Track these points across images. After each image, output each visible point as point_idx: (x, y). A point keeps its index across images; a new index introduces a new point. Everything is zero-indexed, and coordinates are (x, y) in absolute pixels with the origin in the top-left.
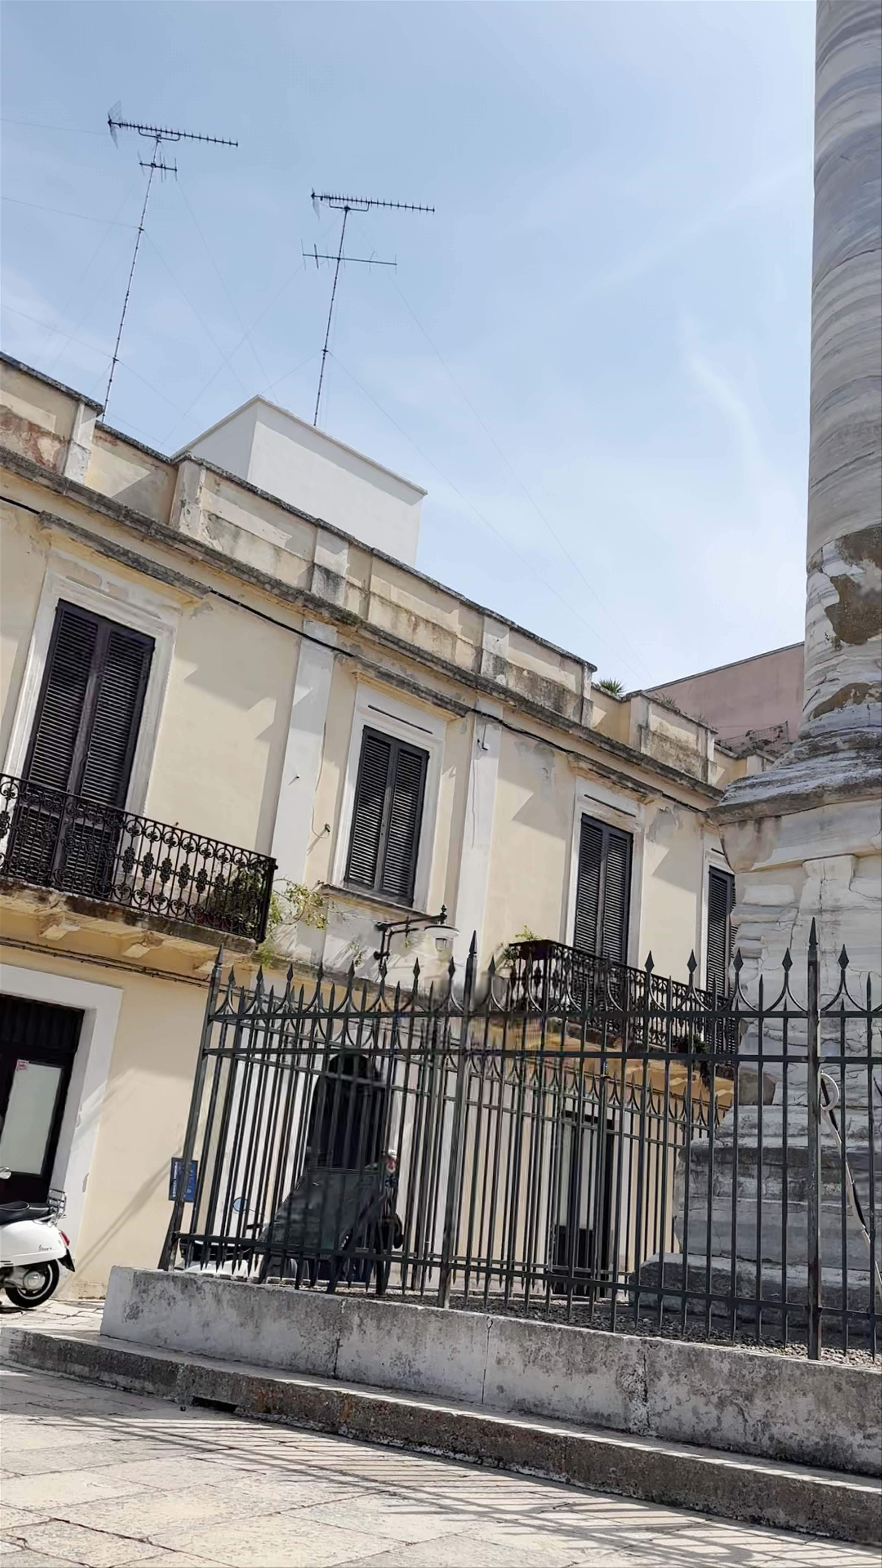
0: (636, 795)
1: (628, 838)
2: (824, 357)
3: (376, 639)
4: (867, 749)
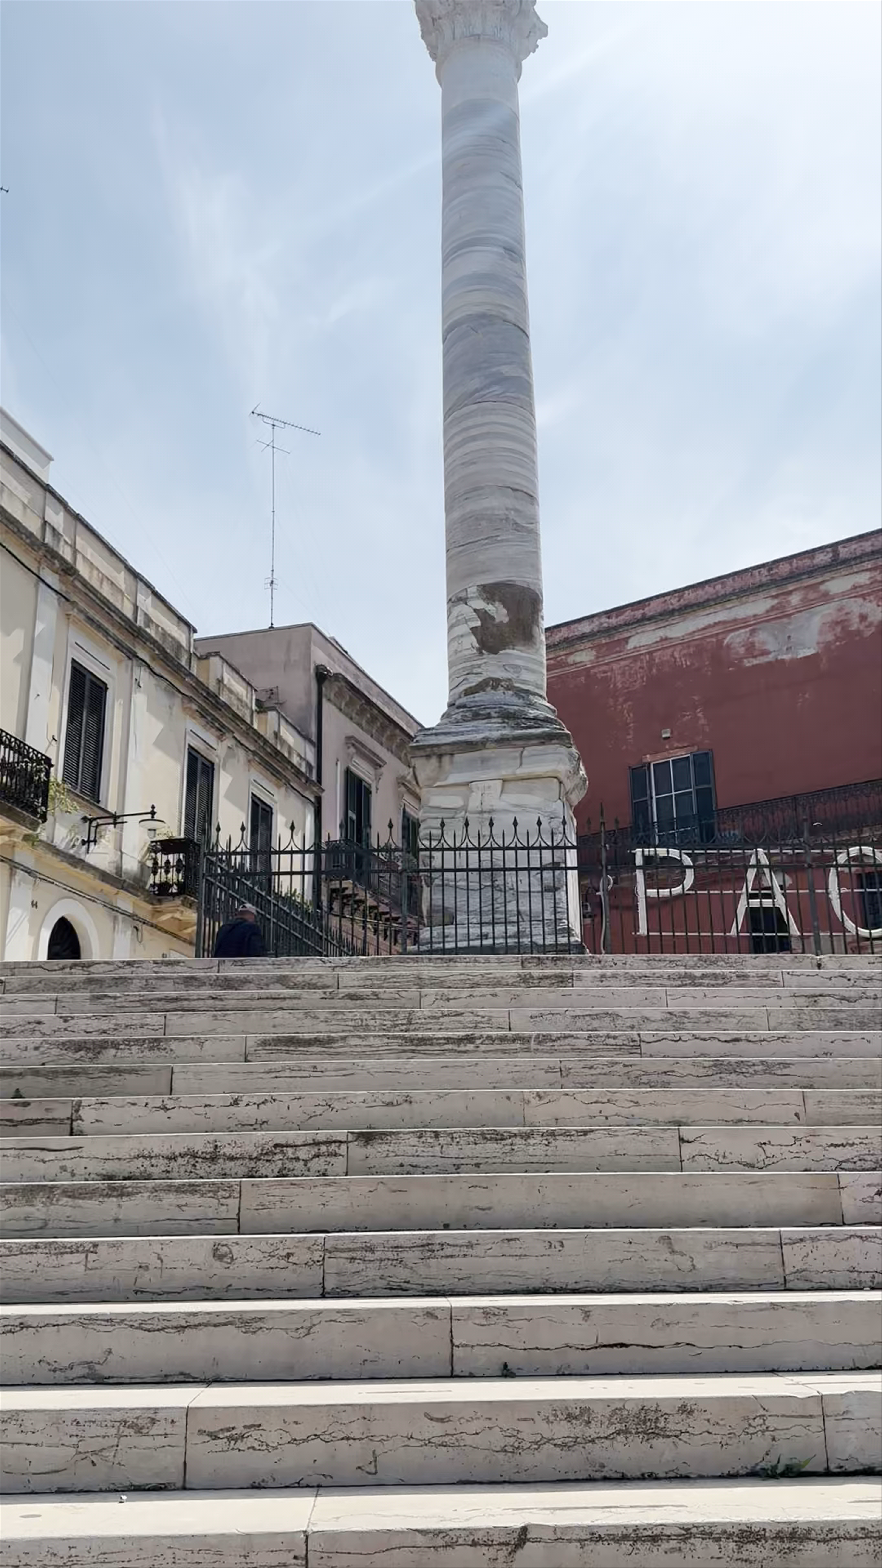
0: (218, 733)
1: (210, 766)
2: (463, 464)
3: (83, 589)
4: (508, 718)
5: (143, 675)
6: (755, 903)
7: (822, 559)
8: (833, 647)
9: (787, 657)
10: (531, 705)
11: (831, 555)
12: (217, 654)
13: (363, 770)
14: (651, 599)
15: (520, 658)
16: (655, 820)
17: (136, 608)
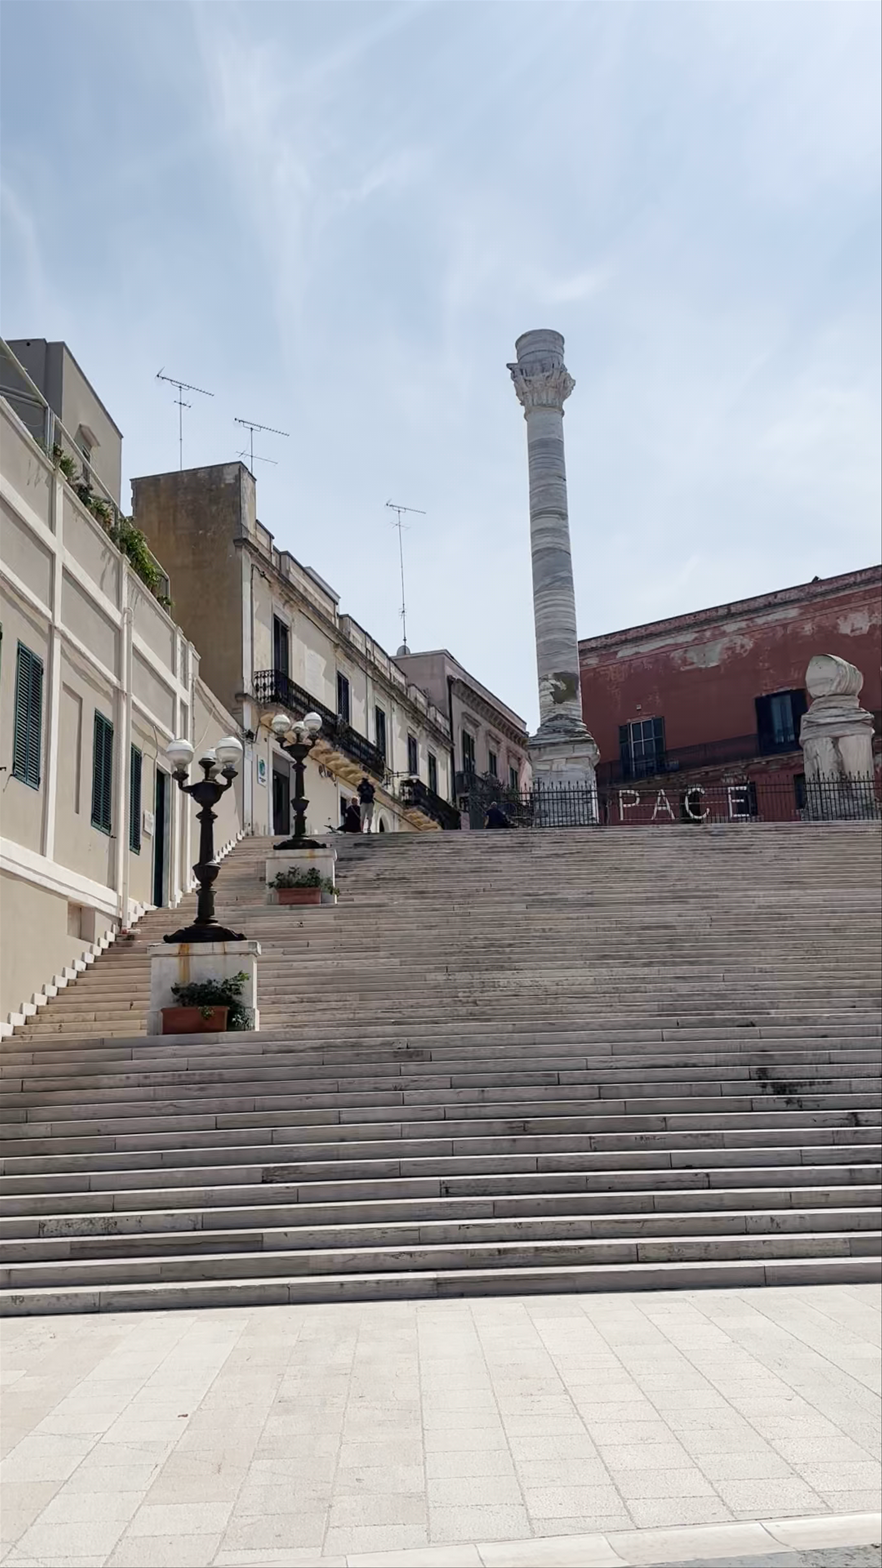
0: (416, 724)
1: (415, 741)
3: (378, 673)
4: (567, 732)
5: (395, 706)
6: (660, 808)
7: (722, 612)
8: (727, 662)
9: (703, 666)
10: (577, 726)
11: (726, 610)
12: (413, 685)
13: (470, 730)
14: (630, 629)
15: (571, 705)
16: (633, 757)
17: (390, 674)
